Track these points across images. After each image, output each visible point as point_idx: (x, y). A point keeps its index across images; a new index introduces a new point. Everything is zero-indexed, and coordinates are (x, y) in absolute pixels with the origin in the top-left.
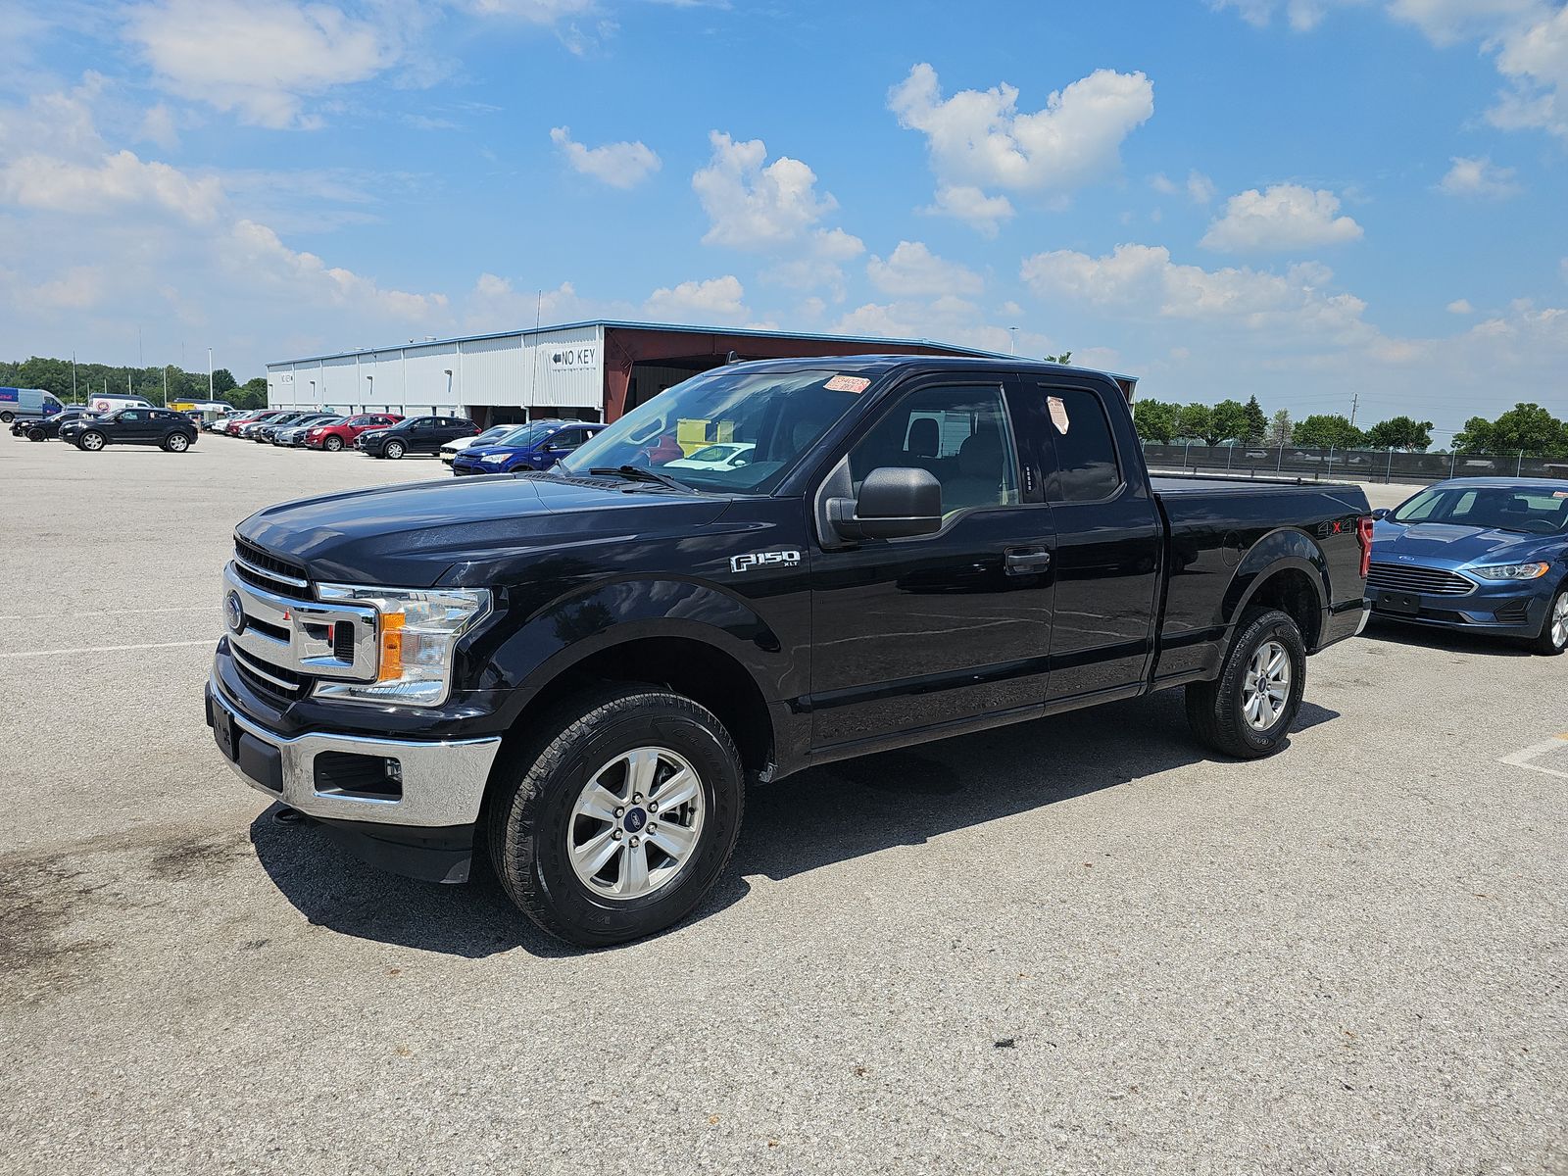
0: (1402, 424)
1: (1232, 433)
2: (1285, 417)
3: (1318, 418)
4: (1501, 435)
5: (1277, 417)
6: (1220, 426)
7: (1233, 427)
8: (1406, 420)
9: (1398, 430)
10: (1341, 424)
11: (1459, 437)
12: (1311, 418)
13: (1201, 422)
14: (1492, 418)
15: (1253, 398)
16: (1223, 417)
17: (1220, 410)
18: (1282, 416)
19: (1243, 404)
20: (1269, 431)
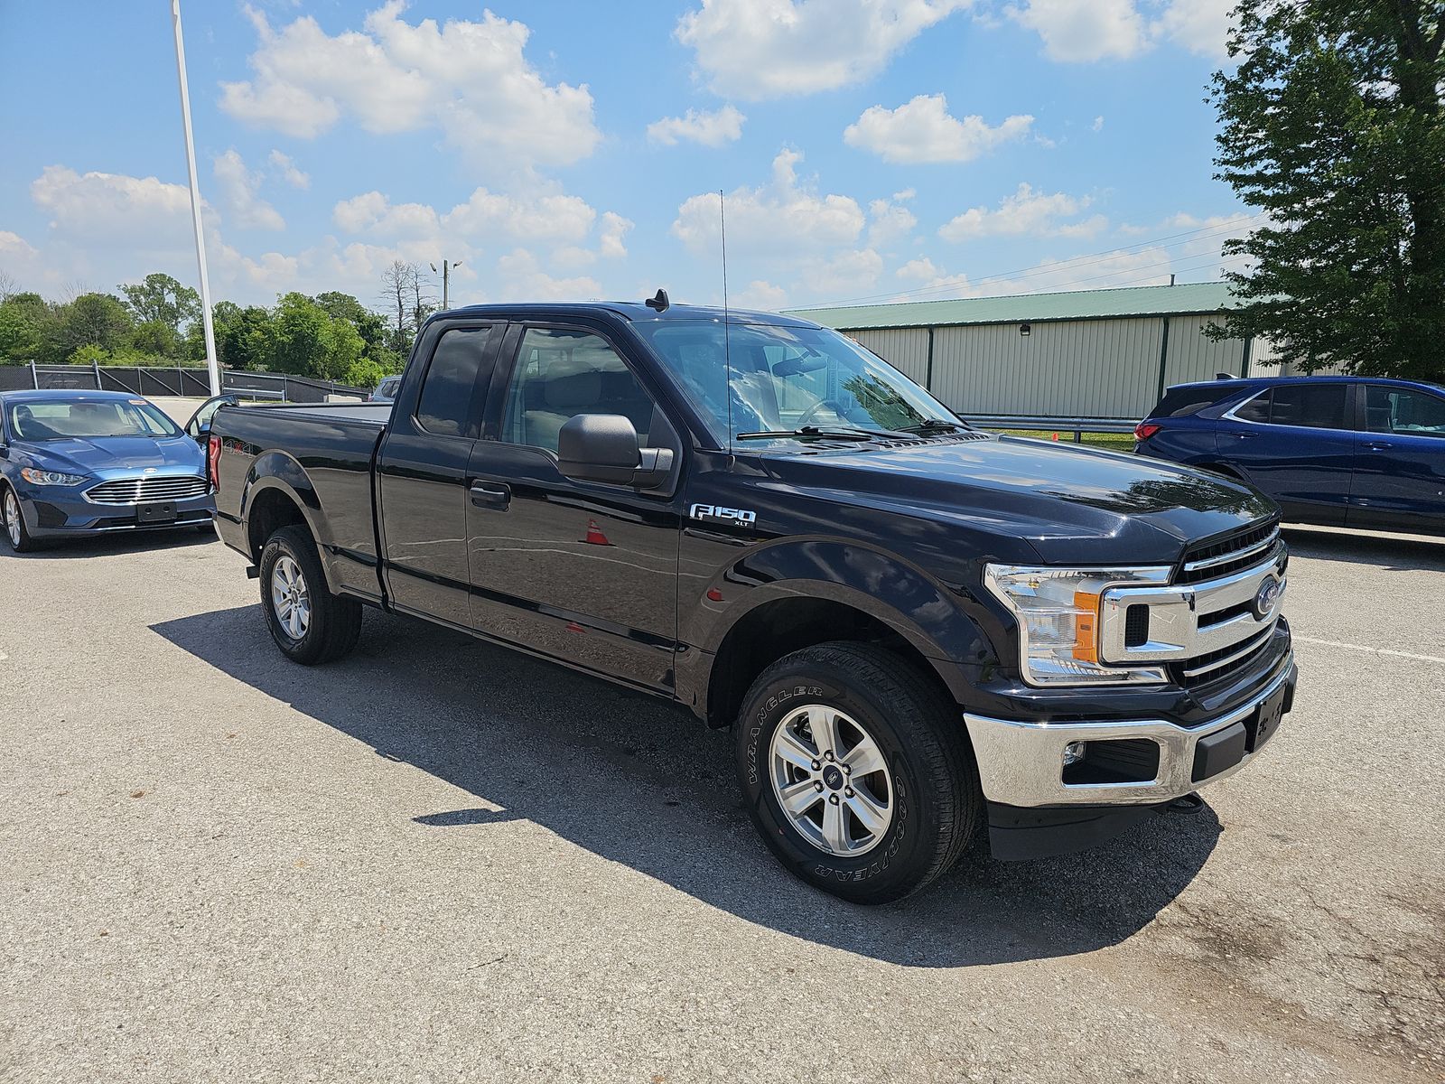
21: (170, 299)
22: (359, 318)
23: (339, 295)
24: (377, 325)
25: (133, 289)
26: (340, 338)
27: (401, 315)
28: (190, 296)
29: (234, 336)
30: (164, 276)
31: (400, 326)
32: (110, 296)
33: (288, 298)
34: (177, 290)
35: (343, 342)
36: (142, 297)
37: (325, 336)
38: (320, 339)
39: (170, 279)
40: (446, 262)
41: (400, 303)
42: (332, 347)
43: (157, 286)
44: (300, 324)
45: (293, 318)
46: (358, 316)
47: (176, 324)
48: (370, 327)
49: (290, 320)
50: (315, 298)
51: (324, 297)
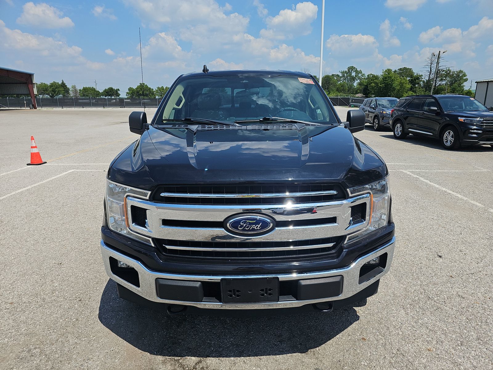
0: (111, 89)
1: (59, 93)
2: (75, 87)
3: (86, 88)
4: (138, 92)
5: (72, 87)
6: (54, 91)
7: (59, 91)
8: (112, 88)
9: (110, 91)
10: (94, 90)
11: (127, 93)
12: (84, 88)
13: (46, 90)
14: (135, 87)
15: (63, 81)
16: (53, 87)
17: (52, 85)
18: (74, 87)
19: (60, 83)
20: (71, 92)
21: (354, 74)
22: (412, 76)
23: (406, 68)
24: (418, 78)
25: (343, 72)
26: (401, 84)
27: (430, 74)
28: (360, 73)
29: (367, 86)
30: (353, 67)
31: (429, 78)
32: (337, 75)
33: (386, 71)
34: (356, 71)
35: (402, 85)
36: (345, 74)
37: (396, 84)
38: (393, 85)
39: (355, 68)
40: (440, 52)
41: (431, 69)
42: (398, 88)
43: (350, 70)
44: (387, 80)
45: (386, 78)
46: (411, 76)
47: (354, 82)
48: (415, 80)
49: (385, 78)
50: (397, 70)
51: (400, 70)
